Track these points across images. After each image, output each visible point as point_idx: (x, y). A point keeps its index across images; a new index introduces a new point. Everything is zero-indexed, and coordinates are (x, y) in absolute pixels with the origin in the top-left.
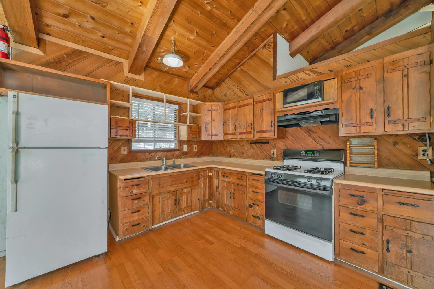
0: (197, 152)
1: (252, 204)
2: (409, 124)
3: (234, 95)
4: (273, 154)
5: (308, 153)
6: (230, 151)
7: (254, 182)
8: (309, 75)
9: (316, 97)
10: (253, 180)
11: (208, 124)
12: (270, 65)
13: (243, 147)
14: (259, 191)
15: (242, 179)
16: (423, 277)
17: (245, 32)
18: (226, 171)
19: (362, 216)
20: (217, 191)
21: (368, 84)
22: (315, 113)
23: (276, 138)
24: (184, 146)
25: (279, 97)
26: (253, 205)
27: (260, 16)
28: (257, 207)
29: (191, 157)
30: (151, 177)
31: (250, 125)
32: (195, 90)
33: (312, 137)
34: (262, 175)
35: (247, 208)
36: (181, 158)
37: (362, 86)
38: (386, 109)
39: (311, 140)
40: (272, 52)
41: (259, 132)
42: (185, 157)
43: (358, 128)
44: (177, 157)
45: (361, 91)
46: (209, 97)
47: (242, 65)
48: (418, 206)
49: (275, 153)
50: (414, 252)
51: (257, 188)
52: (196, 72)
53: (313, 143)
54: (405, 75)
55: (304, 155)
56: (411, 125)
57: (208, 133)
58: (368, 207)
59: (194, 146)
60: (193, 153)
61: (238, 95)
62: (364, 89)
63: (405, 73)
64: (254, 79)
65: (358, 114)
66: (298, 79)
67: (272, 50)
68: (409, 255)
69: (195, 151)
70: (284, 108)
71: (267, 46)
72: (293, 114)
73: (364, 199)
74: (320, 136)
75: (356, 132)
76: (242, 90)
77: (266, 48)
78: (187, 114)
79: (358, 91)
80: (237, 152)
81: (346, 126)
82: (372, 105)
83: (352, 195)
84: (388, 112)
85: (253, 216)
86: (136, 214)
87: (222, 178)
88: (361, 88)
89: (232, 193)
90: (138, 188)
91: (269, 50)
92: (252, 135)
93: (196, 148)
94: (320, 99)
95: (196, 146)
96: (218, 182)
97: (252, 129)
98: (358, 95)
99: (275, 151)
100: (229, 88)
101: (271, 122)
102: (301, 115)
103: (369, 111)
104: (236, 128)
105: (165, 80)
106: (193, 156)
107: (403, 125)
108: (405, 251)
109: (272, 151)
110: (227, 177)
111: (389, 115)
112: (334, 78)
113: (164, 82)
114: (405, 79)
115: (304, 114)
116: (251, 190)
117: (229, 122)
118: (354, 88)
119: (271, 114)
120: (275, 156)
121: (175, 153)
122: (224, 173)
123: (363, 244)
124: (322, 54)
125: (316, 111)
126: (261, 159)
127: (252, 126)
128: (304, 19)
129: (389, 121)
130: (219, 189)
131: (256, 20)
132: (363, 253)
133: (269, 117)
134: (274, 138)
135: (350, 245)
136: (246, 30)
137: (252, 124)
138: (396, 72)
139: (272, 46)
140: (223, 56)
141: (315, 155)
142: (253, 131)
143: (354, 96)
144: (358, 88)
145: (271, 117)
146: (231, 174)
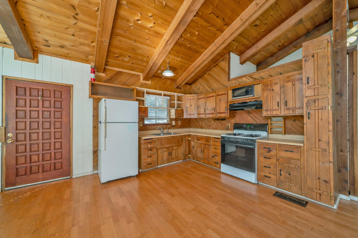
0: (181, 125)
2: (295, 110)
3: (204, 89)
4: (228, 127)
5: (248, 126)
6: (201, 125)
7: (215, 142)
8: (249, 79)
9: (250, 94)
10: (215, 141)
11: (188, 108)
12: (226, 72)
13: (210, 122)
14: (218, 148)
15: (208, 141)
16: (295, 186)
17: (209, 55)
18: (199, 136)
19: (269, 158)
20: (193, 149)
21: (277, 88)
22: (250, 103)
23: (229, 117)
24: (173, 121)
25: (230, 92)
26: (214, 156)
27: (218, 47)
28: (217, 157)
29: (177, 128)
30: (157, 139)
31: (214, 109)
32: (180, 87)
33: (250, 116)
34: (219, 138)
35: (211, 158)
36: (171, 129)
37: (273, 89)
38: (285, 102)
39: (250, 118)
40: (227, 64)
41: (219, 113)
42: (174, 129)
43: (272, 112)
44: (169, 128)
45: (273, 92)
46: (188, 90)
47: (209, 70)
48: (293, 152)
49: (229, 126)
50: (292, 174)
51: (217, 146)
52: (180, 76)
53: (251, 120)
54: (294, 85)
55: (245, 127)
56: (297, 110)
57: (187, 113)
58: (272, 153)
59: (179, 122)
60: (178, 126)
61: (206, 90)
62: (274, 91)
63: (294, 83)
64: (217, 80)
65: (272, 104)
66: (242, 81)
67: (227, 62)
68: (289, 176)
69: (179, 125)
70: (233, 99)
71: (224, 60)
72: (238, 103)
73: (270, 149)
74: (255, 116)
75: (271, 114)
76: (209, 87)
77: (224, 61)
78: (175, 102)
79: (272, 92)
80: (206, 125)
81: (266, 111)
82: (278, 99)
83: (265, 148)
84: (286, 103)
85: (214, 162)
86: (149, 158)
87: (196, 141)
88: (273, 90)
89: (202, 150)
90: (151, 144)
91: (225, 62)
92: (215, 115)
93: (180, 123)
94: (253, 95)
95: (180, 121)
96: (194, 143)
97: (215, 111)
98: (271, 94)
100: (201, 85)
101: (225, 108)
103: (277, 103)
104: (205, 110)
105: (162, 82)
106: (179, 128)
107: (293, 111)
108: (288, 174)
109: (228, 124)
110: (199, 140)
111: (286, 105)
112: (260, 84)
113: (162, 84)
114: (294, 86)
115: (244, 103)
116: (213, 147)
117: (200, 106)
118: (269, 90)
119: (226, 102)
120: (229, 127)
121: (168, 126)
122: (198, 138)
123: (270, 173)
124: (265, 60)
125: (251, 101)
126: (221, 130)
127: (215, 109)
128: (247, 43)
129: (286, 109)
130: (195, 148)
131: (216, 49)
132: (270, 177)
133: (225, 104)
134: (227, 117)
135: (264, 174)
136: (210, 55)
137: (215, 108)
138: (289, 83)
139: (228, 60)
140: (197, 68)
141: (252, 127)
142: (215, 112)
143: (269, 94)
144: (271, 90)
145: (226, 104)
146: (202, 138)
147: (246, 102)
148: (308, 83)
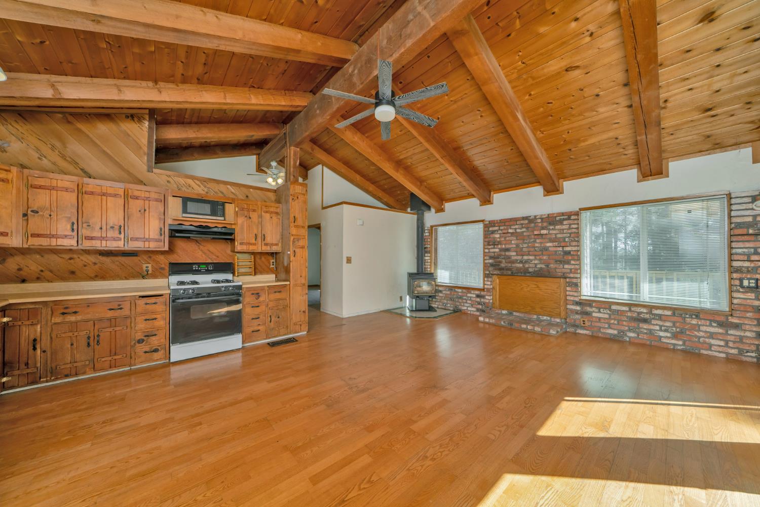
1: (143, 338)
2: (272, 246)
5: (201, 266)
7: (148, 307)
9: (219, 215)
10: (146, 304)
15: (121, 309)
18: (71, 303)
19: (258, 306)
20: (35, 349)
21: (254, 217)
22: (215, 230)
23: (168, 249)
25: (175, 201)
26: (145, 338)
28: (153, 338)
31: (117, 227)
33: (202, 250)
37: (250, 216)
38: (263, 235)
39: (201, 253)
40: (146, 133)
41: (134, 239)
43: (248, 246)
45: (250, 220)
47: (71, 114)
48: (281, 292)
49: (150, 268)
50: (280, 316)
51: (154, 313)
53: (203, 257)
55: (197, 269)
58: (261, 299)
62: (252, 219)
63: (272, 216)
65: (248, 236)
67: (145, 129)
68: (278, 319)
70: (182, 217)
71: (136, 119)
72: (191, 225)
73: (259, 294)
75: (247, 249)
76: (68, 159)
77: (134, 120)
79: (248, 219)
81: (241, 244)
82: (255, 232)
83: (253, 294)
84: (264, 237)
85: (146, 352)
87: (54, 320)
88: (250, 218)
91: (139, 125)
92: (122, 242)
94: (223, 218)
96: (38, 329)
97: (120, 233)
98: (248, 222)
99: (150, 266)
101: (159, 230)
102: (200, 227)
103: (254, 236)
107: (270, 247)
109: (145, 266)
110: (75, 313)
111: (264, 240)
112: (232, 203)
114: (271, 220)
115: (204, 228)
117: (46, 211)
118: (246, 216)
119: (159, 218)
120: (150, 272)
122: (66, 308)
125: (216, 227)
127: (120, 229)
129: (264, 244)
132: (259, 330)
133: (157, 221)
134: (163, 249)
135: (252, 329)
136: (139, 101)
137: (120, 227)
138: (267, 214)
139: (147, 126)
140: (68, 99)
141: (209, 268)
142: (122, 236)
143: (246, 223)
144: (248, 216)
145: (160, 222)
146: (88, 306)
147: (207, 227)
148: (294, 222)
